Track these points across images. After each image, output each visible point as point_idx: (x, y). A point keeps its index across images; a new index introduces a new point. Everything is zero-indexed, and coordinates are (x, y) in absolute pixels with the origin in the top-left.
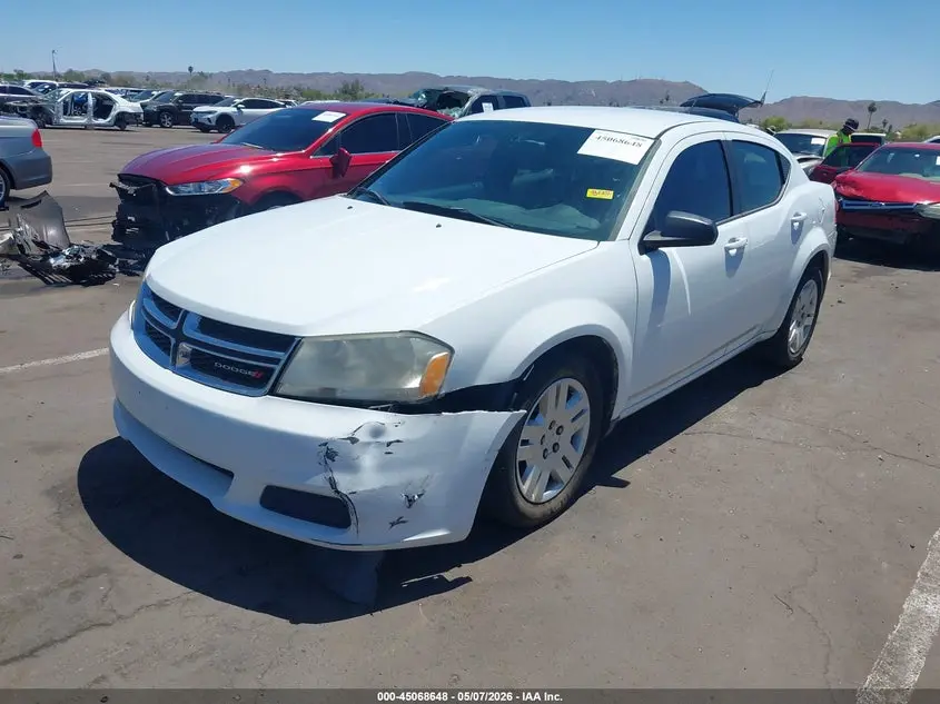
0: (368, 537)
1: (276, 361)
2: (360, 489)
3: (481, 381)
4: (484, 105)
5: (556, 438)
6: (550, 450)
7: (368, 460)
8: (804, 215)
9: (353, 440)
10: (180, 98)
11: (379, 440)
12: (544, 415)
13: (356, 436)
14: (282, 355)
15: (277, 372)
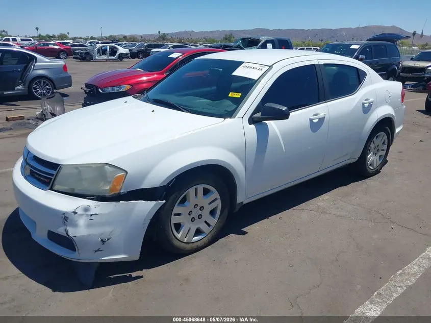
0: (83, 256)
1: (52, 175)
2: (78, 235)
3: (144, 186)
4: (268, 44)
5: (200, 212)
6: (196, 218)
7: (82, 222)
8: (371, 100)
9: (75, 213)
10: (147, 46)
11: (87, 213)
12: (189, 201)
13: (76, 211)
14: (54, 172)
15: (53, 179)
